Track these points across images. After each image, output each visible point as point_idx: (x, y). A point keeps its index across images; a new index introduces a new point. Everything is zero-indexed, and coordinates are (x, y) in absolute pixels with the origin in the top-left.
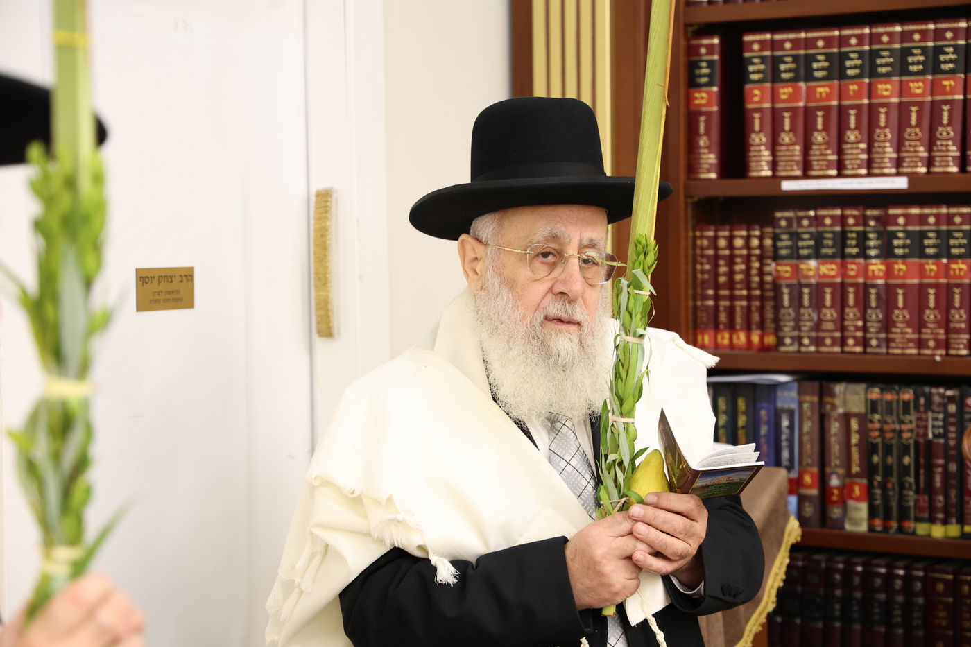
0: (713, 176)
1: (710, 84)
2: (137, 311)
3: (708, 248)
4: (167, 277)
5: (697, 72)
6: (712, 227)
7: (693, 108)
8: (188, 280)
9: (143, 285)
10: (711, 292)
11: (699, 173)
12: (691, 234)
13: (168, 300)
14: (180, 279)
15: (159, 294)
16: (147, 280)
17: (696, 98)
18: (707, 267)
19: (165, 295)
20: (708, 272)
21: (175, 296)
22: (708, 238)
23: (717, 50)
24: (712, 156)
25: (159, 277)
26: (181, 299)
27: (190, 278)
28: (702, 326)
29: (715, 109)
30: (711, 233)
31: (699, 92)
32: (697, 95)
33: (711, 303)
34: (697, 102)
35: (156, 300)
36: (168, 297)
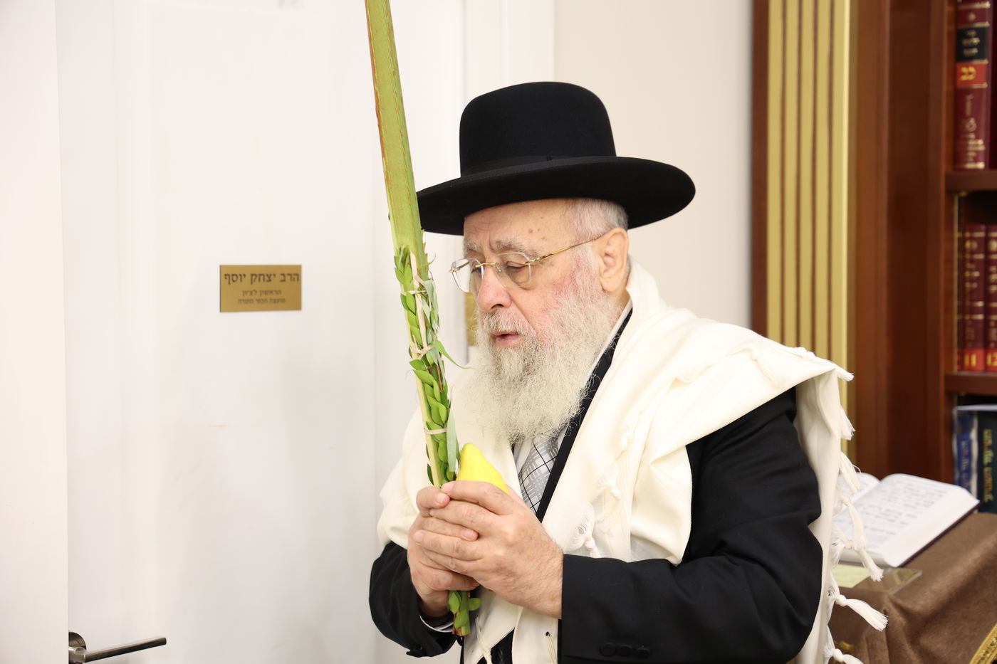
0: (981, 165)
1: (980, 56)
2: (221, 311)
3: (977, 252)
4: (263, 275)
5: (965, 42)
6: (983, 227)
7: (960, 86)
8: (292, 280)
9: (229, 283)
10: (980, 304)
11: (966, 162)
12: (957, 235)
13: (265, 301)
14: (282, 278)
15: (251, 294)
16: (235, 278)
17: (963, 74)
18: (976, 274)
19: (261, 295)
20: (977, 280)
21: (274, 296)
22: (978, 240)
23: (989, 15)
24: (980, 142)
25: (252, 275)
26: (283, 300)
27: (296, 277)
28: (969, 345)
29: (985, 85)
30: (981, 234)
31: (967, 67)
32: (964, 70)
33: (980, 317)
34: (964, 78)
35: (248, 300)
36: (264, 297)
